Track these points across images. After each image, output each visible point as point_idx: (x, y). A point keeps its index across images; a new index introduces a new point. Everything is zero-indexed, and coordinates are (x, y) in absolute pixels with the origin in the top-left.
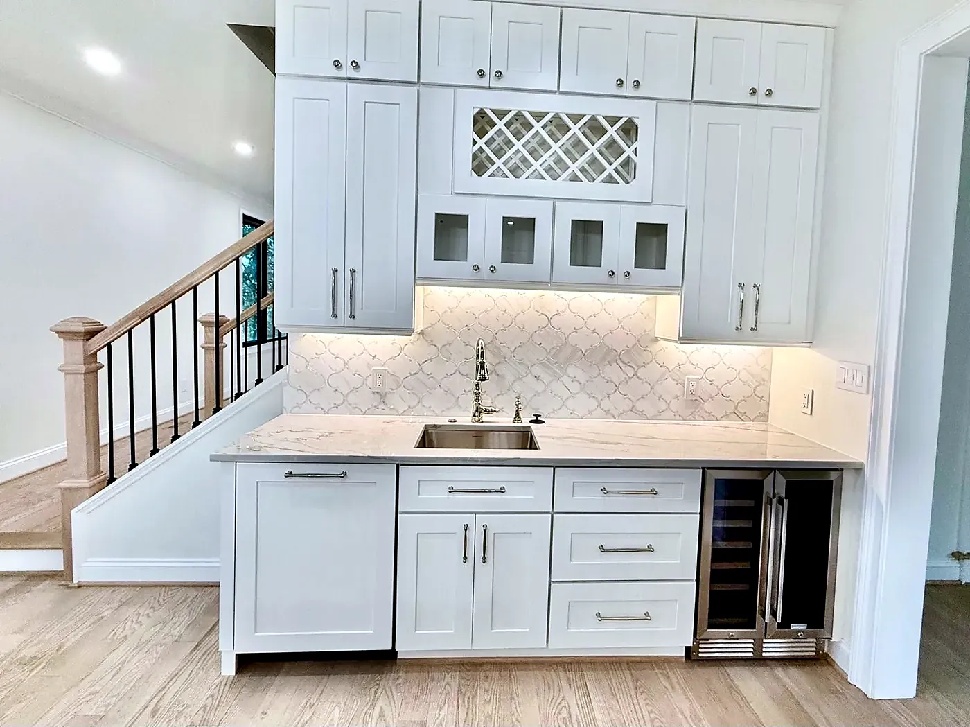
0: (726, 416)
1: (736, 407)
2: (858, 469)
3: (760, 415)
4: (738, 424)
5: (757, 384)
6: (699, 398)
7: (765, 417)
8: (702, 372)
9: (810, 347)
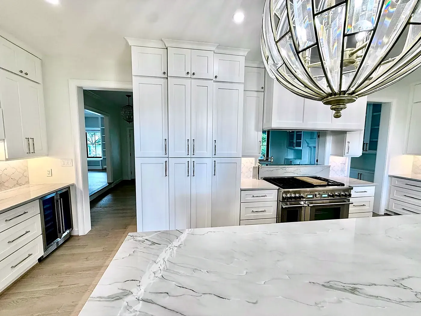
0: (14, 186)
1: (17, 181)
2: (73, 185)
3: (26, 182)
4: (19, 187)
5: (24, 172)
6: (2, 182)
7: (28, 182)
8: (2, 172)
9: (47, 156)
